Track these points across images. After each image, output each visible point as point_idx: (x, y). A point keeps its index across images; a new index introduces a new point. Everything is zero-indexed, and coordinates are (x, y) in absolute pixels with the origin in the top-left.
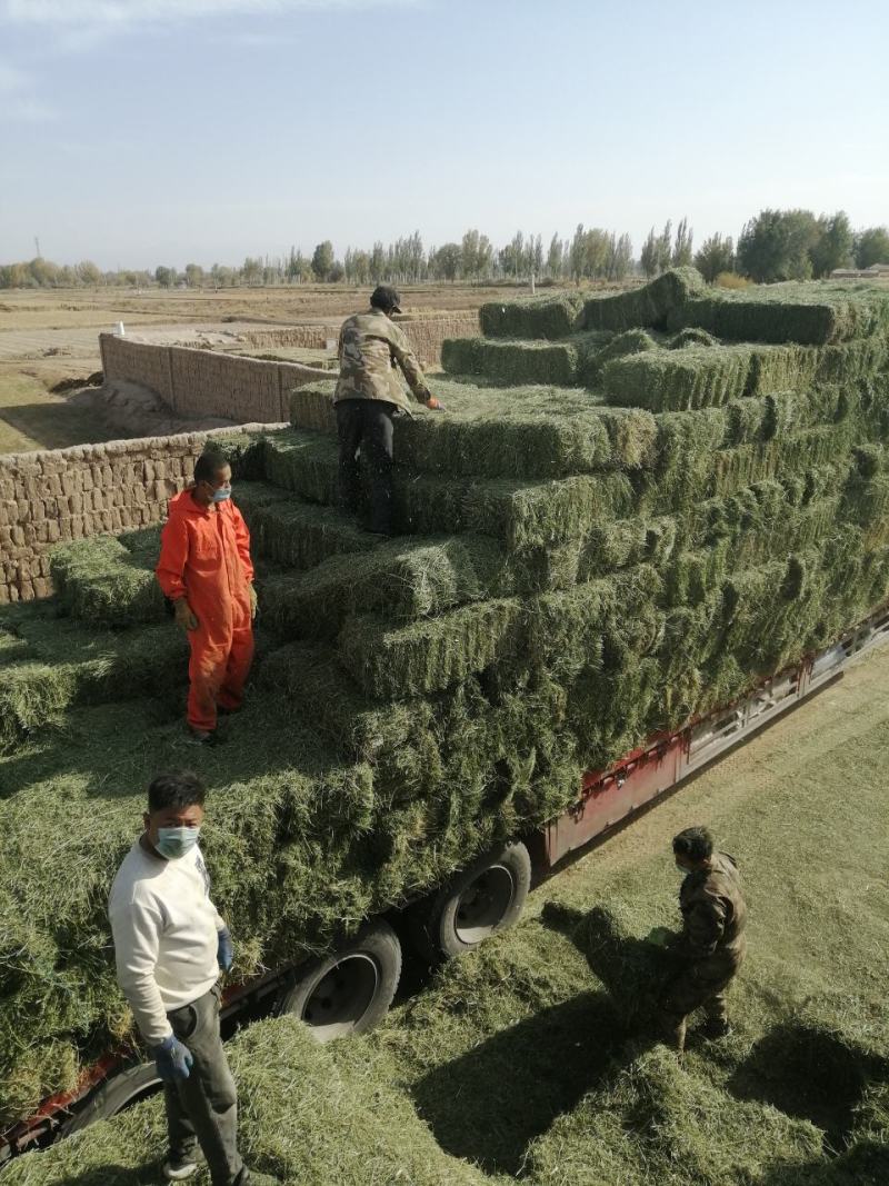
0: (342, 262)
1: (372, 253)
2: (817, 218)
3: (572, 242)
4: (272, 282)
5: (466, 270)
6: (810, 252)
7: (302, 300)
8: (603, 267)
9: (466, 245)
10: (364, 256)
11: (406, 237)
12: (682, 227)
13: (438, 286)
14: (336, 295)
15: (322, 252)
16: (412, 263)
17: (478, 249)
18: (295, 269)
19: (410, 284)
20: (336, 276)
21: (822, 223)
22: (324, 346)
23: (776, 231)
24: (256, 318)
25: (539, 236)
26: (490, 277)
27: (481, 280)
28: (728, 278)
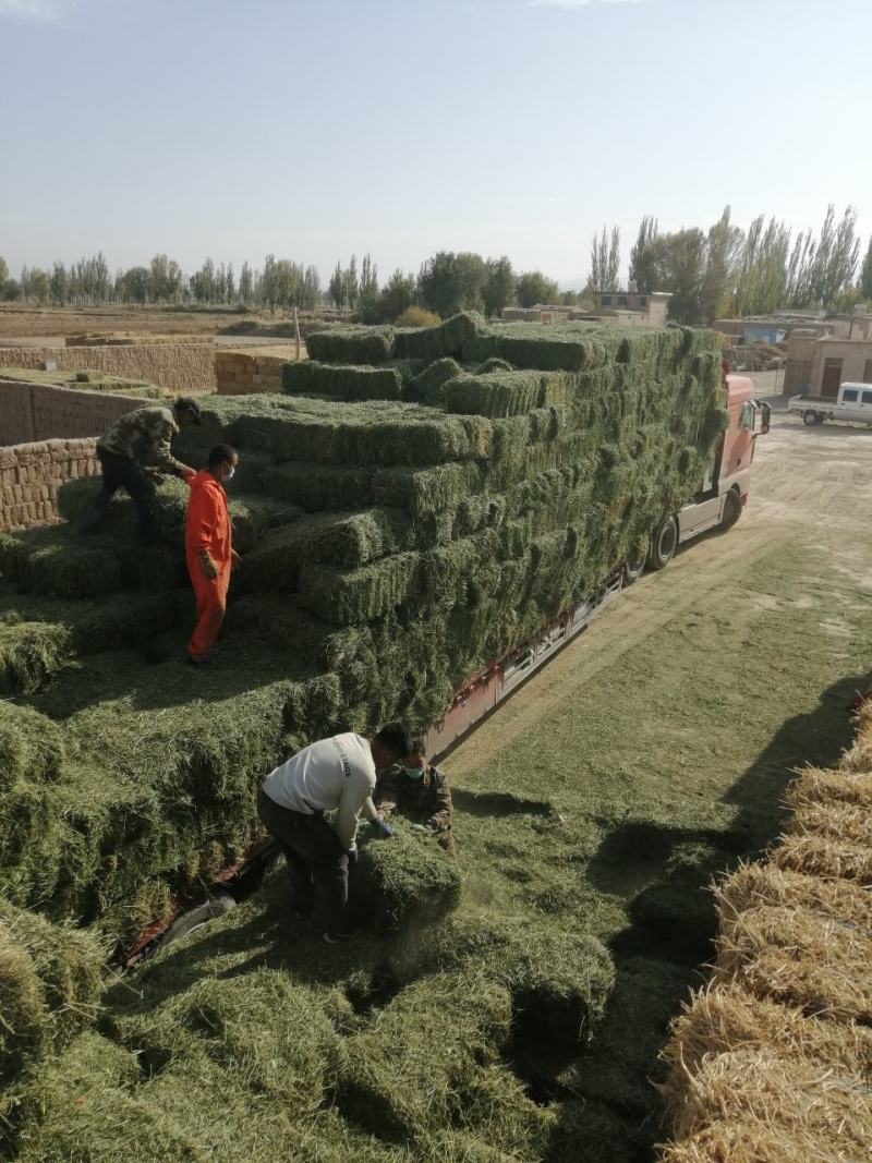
0: (18, 279)
1: (52, 273)
2: (485, 262)
3: (262, 272)
5: (157, 295)
6: (483, 291)
8: (294, 298)
9: (155, 271)
10: (44, 275)
11: (89, 258)
12: (366, 263)
13: (129, 309)
14: (16, 315)
16: (98, 285)
17: (167, 274)
19: (97, 307)
20: (12, 293)
21: (490, 266)
22: (43, 367)
23: (451, 270)
25: (230, 265)
26: (181, 302)
27: (173, 305)
28: (415, 312)
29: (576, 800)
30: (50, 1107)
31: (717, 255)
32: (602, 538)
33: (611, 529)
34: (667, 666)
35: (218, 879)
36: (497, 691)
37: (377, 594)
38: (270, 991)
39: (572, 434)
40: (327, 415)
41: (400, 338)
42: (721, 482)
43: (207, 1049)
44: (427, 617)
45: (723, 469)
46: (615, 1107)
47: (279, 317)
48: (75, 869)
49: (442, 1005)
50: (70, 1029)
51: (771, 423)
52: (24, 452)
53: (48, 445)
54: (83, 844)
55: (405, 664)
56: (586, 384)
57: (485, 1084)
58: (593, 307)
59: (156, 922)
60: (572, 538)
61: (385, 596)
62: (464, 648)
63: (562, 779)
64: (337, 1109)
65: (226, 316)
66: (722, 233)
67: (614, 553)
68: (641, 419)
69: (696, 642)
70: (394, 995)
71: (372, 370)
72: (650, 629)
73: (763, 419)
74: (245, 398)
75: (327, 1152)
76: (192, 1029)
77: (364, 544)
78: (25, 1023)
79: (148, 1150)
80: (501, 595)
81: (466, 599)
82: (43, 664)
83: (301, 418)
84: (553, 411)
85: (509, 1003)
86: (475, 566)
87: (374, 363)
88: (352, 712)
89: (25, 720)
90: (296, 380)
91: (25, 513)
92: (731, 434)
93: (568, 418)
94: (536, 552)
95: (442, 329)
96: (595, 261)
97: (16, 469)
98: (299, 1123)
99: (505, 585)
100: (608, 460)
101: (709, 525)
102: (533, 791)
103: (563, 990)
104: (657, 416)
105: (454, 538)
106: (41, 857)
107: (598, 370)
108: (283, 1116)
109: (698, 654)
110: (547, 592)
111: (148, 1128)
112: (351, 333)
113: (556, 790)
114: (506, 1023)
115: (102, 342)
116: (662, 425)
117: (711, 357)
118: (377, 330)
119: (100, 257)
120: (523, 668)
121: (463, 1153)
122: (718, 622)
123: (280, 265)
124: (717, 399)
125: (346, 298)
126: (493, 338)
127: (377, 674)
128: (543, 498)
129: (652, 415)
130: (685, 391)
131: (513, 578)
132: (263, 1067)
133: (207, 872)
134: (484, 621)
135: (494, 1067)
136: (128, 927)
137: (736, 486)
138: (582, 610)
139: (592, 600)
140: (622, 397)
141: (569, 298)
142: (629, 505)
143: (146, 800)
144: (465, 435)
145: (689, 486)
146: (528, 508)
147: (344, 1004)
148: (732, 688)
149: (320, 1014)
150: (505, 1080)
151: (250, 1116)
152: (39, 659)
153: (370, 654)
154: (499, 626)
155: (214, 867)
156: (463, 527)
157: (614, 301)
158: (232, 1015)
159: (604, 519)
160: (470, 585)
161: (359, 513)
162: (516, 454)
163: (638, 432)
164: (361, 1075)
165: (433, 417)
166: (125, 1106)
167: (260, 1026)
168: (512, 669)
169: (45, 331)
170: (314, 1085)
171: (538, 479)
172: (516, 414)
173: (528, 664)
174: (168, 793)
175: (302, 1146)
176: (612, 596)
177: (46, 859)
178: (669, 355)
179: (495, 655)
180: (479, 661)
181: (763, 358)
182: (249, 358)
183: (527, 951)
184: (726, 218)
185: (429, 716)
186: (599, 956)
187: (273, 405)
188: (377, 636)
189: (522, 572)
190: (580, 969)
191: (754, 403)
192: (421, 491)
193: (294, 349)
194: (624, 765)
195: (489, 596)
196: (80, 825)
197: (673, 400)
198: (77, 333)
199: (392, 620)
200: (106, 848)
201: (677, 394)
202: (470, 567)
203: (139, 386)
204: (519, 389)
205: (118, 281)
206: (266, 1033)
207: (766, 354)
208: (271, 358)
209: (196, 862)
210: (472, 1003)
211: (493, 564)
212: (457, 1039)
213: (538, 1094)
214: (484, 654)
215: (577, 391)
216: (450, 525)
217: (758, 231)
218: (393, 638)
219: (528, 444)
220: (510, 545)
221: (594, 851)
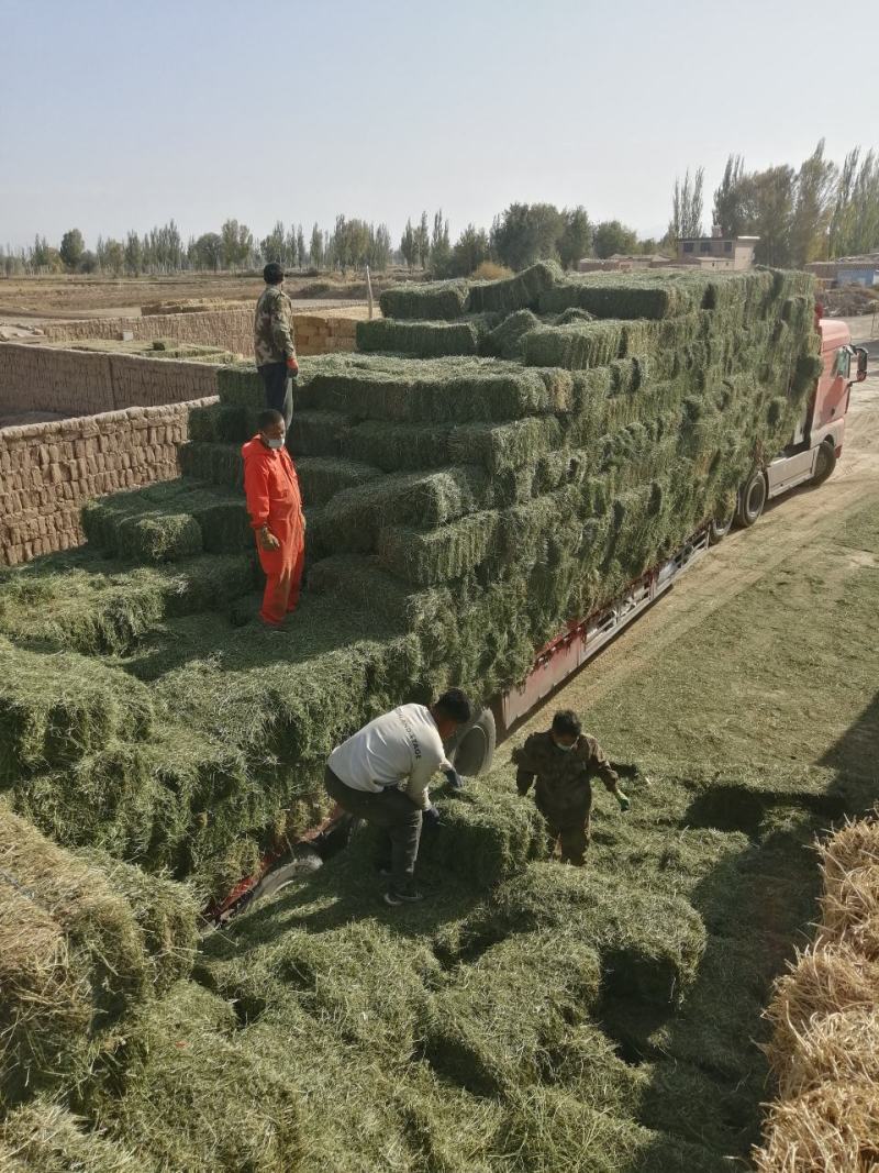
0: (94, 251)
1: (126, 243)
2: (560, 212)
3: (332, 233)
4: (16, 273)
5: (229, 261)
6: (557, 243)
7: (59, 292)
8: (365, 257)
9: (226, 239)
10: (118, 245)
11: (161, 227)
12: (438, 218)
13: (202, 277)
14: (93, 287)
15: (71, 240)
16: (170, 253)
17: (238, 239)
18: (41, 258)
19: (171, 275)
20: (88, 266)
21: (565, 216)
22: (120, 337)
23: (525, 223)
24: (18, 311)
25: (300, 227)
26: (253, 268)
27: (245, 271)
28: (488, 267)
29: (664, 764)
30: (153, 1048)
31: (809, 193)
32: (687, 494)
33: (697, 484)
34: (756, 626)
35: (304, 838)
36: (578, 653)
37: (456, 553)
38: (358, 946)
39: (655, 386)
40: (402, 373)
41: (475, 292)
42: (813, 435)
43: (299, 1000)
44: (506, 578)
45: (816, 420)
46: (707, 1069)
47: (350, 278)
48: (168, 825)
49: (530, 963)
50: (169, 975)
51: (868, 370)
52: (105, 421)
53: (128, 414)
54: (174, 802)
55: (485, 625)
56: (669, 332)
57: (574, 1043)
58: (674, 256)
59: (246, 880)
60: (657, 494)
61: (464, 556)
62: (545, 608)
63: (648, 742)
64: (428, 1062)
65: (297, 279)
66: (815, 170)
67: (700, 510)
68: (728, 369)
69: (787, 601)
70: (482, 953)
71: (446, 325)
72: (740, 589)
73: (859, 366)
74: (319, 358)
75: (420, 1102)
76: (285, 980)
77: (443, 504)
78: (127, 966)
79: (247, 1092)
80: (583, 554)
81: (547, 559)
82: (130, 626)
83: (376, 376)
84: (635, 362)
85: (597, 964)
86: (556, 524)
87: (448, 318)
88: (433, 673)
89: (115, 681)
90: (369, 339)
91: (108, 481)
92: (824, 383)
93: (651, 369)
94: (619, 510)
95: (518, 281)
96: (676, 207)
97: (98, 437)
98: (391, 1074)
99: (587, 544)
100: (693, 412)
101: (800, 480)
102: (618, 754)
103: (653, 952)
104: (745, 365)
105: (534, 496)
106: (136, 814)
107: (682, 318)
108: (374, 1066)
109: (789, 614)
110: (630, 551)
111: (246, 1071)
112: (425, 288)
113: (642, 753)
114: (595, 983)
115: (176, 310)
116: (750, 375)
117: (802, 300)
118: (451, 284)
119: (172, 225)
120: (606, 629)
121: (554, 1109)
122: (810, 581)
123: (351, 224)
124: (810, 346)
125: (418, 257)
126: (571, 288)
127: (457, 636)
128: (626, 453)
129: (739, 364)
130: (774, 338)
131: (595, 537)
132: (354, 1018)
133: (294, 831)
134: (565, 581)
135: (583, 1027)
136: (220, 883)
137: (829, 438)
138: (667, 570)
139: (676, 560)
140: (708, 345)
141: (648, 247)
142: (716, 459)
143: (233, 760)
144: (544, 388)
145: (779, 439)
146: (611, 463)
147: (432, 961)
148: (825, 648)
149: (408, 969)
150: (595, 1039)
151: (343, 1065)
152: (126, 622)
153: (450, 615)
154: (581, 586)
155: (301, 826)
156: (543, 484)
157: (697, 248)
158: (323, 968)
159: (689, 474)
160: (551, 543)
161: (438, 471)
162: (597, 407)
163: (724, 382)
164: (451, 1030)
165: (511, 371)
166: (224, 1050)
167: (350, 979)
168: (595, 630)
169: (120, 303)
170: (404, 1038)
171: (621, 432)
172: (596, 365)
173: (611, 625)
174: (254, 753)
175: (395, 1094)
176: (698, 555)
177: (140, 815)
178: (758, 299)
179: (577, 617)
180: (560, 623)
181: (858, 302)
182: (321, 320)
183: (616, 913)
184: (819, 151)
185: (511, 677)
186: (689, 919)
187: (347, 364)
188: (457, 596)
189: (604, 530)
190: (670, 932)
191: (849, 349)
192: (499, 447)
193: (367, 309)
194: (712, 728)
195: (571, 555)
196: (171, 783)
197: (762, 347)
198: (153, 303)
199: (471, 581)
200: (197, 805)
201: (767, 341)
202: (551, 525)
203: (213, 352)
204: (600, 339)
205: (191, 249)
206: (357, 986)
207: (861, 297)
208: (342, 319)
209: (283, 821)
210: (560, 963)
211: (574, 522)
212: (546, 998)
213: (630, 1054)
214: (566, 615)
215: (660, 341)
216: (530, 481)
217: (854, 164)
218: (473, 598)
219: (609, 397)
220: (592, 502)
221: (682, 814)
